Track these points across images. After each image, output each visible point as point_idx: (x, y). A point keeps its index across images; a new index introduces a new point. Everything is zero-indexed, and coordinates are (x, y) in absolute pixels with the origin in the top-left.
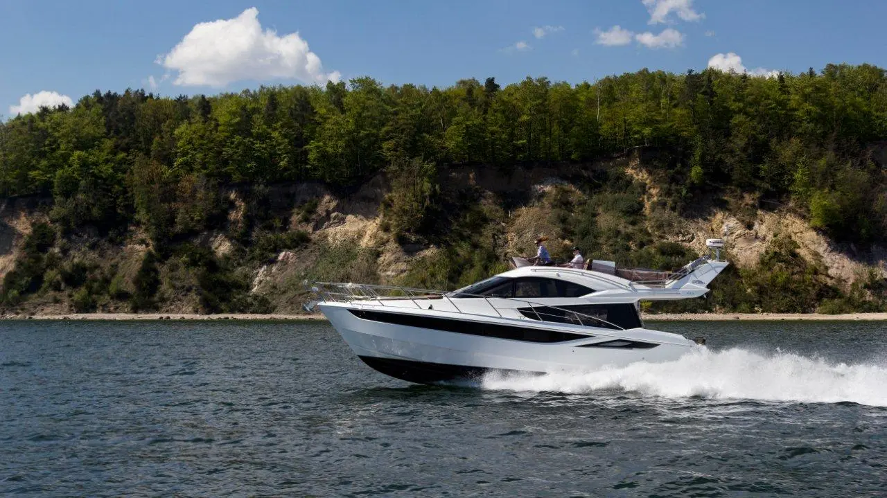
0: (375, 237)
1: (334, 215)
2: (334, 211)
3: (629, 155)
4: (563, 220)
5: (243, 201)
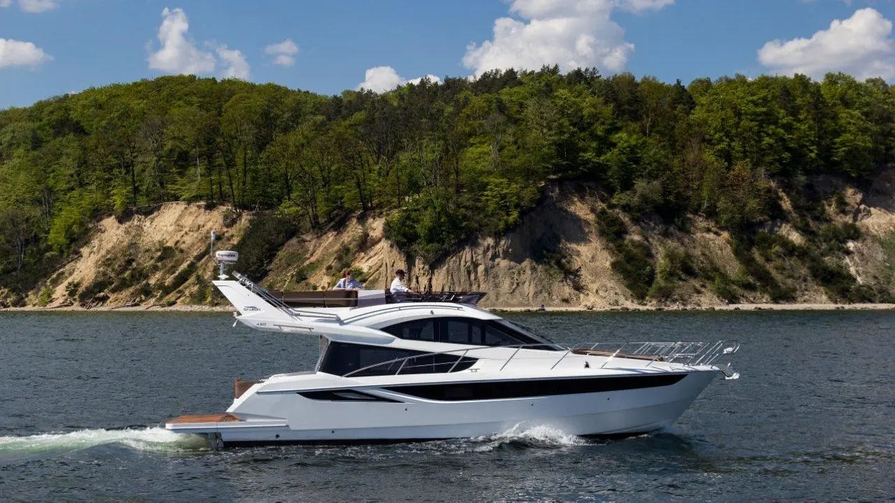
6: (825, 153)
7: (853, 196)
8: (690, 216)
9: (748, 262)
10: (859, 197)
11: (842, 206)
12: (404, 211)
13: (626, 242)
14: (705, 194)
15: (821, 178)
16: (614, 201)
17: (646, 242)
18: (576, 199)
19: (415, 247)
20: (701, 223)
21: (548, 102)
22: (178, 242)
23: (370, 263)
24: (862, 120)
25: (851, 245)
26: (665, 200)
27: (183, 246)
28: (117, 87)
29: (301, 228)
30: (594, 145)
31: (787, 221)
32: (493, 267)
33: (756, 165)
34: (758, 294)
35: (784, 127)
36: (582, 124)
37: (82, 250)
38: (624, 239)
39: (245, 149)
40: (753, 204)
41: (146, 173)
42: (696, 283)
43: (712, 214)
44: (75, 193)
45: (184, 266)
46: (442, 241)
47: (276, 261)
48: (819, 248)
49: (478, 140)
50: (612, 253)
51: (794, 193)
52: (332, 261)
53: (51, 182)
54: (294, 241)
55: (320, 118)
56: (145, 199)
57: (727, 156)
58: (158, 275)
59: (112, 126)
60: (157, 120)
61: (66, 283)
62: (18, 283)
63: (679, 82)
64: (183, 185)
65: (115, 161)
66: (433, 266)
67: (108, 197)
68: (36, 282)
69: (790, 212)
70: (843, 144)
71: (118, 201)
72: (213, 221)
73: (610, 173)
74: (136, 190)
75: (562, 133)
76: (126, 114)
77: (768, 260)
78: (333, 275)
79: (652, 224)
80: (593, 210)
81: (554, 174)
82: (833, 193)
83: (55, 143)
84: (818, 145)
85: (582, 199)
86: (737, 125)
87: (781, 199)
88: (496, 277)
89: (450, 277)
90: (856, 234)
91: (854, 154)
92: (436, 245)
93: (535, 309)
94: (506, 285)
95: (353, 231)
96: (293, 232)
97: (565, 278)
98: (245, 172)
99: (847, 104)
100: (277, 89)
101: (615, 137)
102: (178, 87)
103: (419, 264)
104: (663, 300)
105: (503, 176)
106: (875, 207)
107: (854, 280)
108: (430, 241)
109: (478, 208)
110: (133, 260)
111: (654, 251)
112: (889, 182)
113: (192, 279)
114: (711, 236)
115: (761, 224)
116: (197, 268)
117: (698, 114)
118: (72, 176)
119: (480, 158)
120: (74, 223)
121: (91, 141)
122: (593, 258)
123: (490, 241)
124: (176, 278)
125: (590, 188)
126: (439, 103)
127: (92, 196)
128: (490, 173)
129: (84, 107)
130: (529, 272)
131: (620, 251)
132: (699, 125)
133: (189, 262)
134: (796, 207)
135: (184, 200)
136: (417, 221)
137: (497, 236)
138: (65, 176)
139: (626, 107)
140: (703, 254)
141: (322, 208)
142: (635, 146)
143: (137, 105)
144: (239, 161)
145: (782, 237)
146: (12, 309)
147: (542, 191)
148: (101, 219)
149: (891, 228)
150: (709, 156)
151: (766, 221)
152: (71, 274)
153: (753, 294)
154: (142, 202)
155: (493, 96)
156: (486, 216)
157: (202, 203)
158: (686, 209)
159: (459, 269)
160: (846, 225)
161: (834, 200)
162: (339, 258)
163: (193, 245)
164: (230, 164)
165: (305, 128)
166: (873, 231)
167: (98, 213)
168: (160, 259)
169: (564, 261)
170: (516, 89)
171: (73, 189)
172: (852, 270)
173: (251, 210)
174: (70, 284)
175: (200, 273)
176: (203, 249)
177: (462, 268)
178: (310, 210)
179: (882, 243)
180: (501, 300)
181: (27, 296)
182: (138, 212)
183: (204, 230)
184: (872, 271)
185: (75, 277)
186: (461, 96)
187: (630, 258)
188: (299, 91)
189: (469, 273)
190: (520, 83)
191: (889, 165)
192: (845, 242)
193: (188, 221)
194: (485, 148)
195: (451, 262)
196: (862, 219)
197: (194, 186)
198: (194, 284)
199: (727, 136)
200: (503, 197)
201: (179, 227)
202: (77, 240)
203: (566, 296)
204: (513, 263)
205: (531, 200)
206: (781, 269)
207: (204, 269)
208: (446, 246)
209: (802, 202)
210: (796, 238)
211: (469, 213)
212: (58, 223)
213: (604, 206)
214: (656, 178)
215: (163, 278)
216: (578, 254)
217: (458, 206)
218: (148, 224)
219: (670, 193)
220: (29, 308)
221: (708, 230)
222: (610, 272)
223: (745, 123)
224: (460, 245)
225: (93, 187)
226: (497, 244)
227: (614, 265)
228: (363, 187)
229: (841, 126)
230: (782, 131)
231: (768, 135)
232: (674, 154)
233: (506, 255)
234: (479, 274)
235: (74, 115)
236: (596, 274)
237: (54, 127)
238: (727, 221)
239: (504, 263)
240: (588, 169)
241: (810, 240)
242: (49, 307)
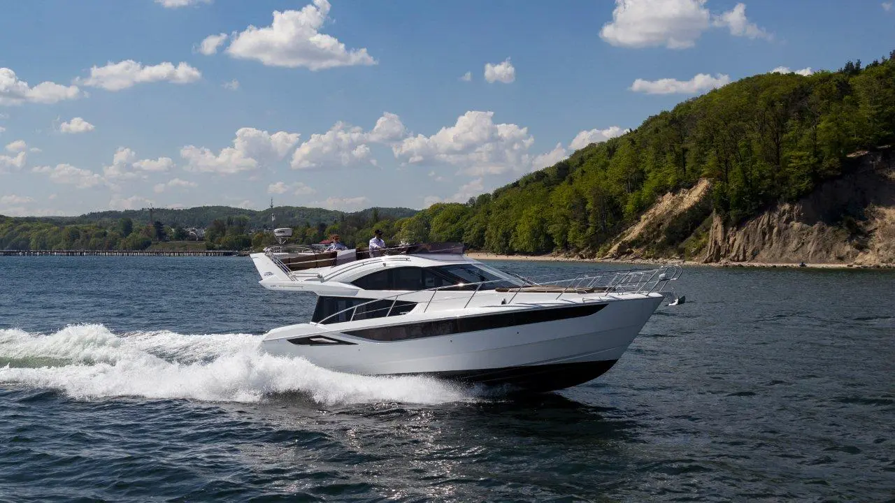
32: (787, 229)
88: (787, 237)
89: (746, 238)
94: (794, 244)
123: (787, 207)
130: (816, 233)
137: (791, 201)
159: (755, 232)
177: (759, 231)
189: (764, 234)
195: (751, 225)
204: (805, 225)
208: (747, 211)
224: (760, 211)
226: (792, 208)
233: (800, 219)
234: (773, 235)
239: (796, 225)
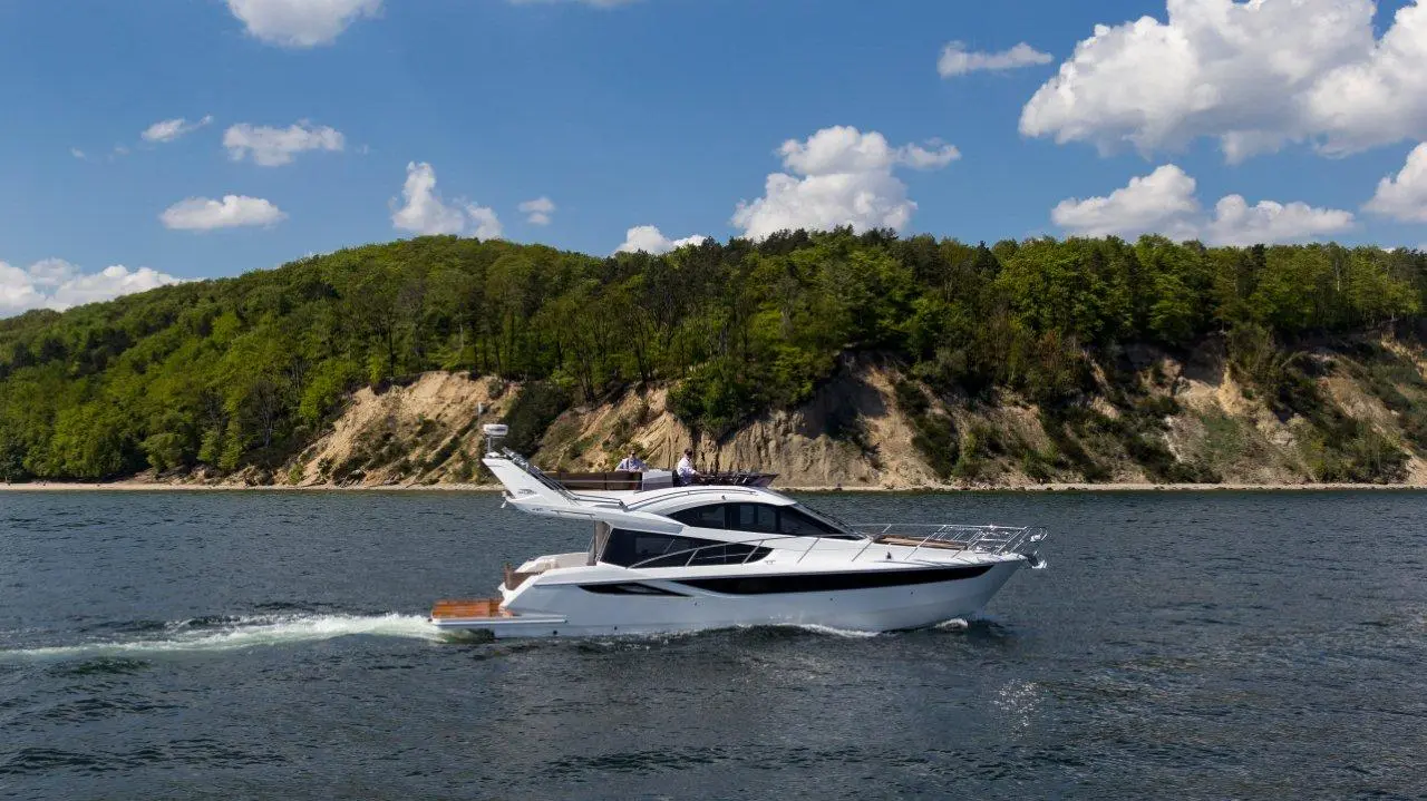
0: (1239, 403)
1: (1181, 379)
2: (1179, 376)
3: (1384, 330)
4: (1377, 392)
5: (1097, 362)
6: (1142, 320)
7: (1170, 367)
8: (997, 388)
9: (1059, 438)
10: (1177, 368)
11: (1160, 379)
12: (690, 382)
13: (927, 416)
14: (1012, 365)
15: (1136, 348)
16: (914, 372)
17: (949, 417)
18: (873, 370)
19: (700, 421)
20: (1008, 396)
21: (843, 265)
22: (439, 415)
23: (652, 437)
24: (1180, 285)
25: (1169, 420)
26: (969, 371)
27: (445, 420)
28: (371, 247)
29: (573, 399)
30: (893, 311)
31: (1101, 395)
32: (785, 442)
33: (1066, 335)
34: (1071, 473)
35: (1096, 292)
36: (879, 290)
37: (335, 423)
38: (926, 413)
39: (513, 314)
40: (1064, 375)
41: (405, 341)
42: (1004, 461)
43: (1019, 386)
44: (328, 362)
45: (447, 441)
46: (730, 415)
47: (548, 436)
48: (1135, 423)
49: (767, 305)
50: (913, 428)
51: (1108, 364)
52: (608, 436)
53: (301, 351)
54: (567, 414)
55: (594, 282)
56: (403, 369)
57: (1035, 323)
58: (419, 451)
59: (367, 290)
60: (417, 284)
61: (318, 459)
62: (265, 459)
63: (983, 244)
64: (445, 353)
65: (371, 329)
66: (721, 441)
67: (364, 367)
68: (285, 459)
69: (1103, 385)
70: (1160, 311)
71: (374, 369)
72: (478, 392)
73: (910, 341)
74: (394, 359)
75: (858, 298)
76: (382, 277)
77: (1081, 436)
78: (611, 451)
79: (956, 397)
80: (892, 382)
81: (850, 342)
82: (1149, 365)
83: (304, 309)
84: (1133, 311)
85: (880, 369)
86: (1046, 290)
87: (1094, 370)
88: (788, 453)
89: (738, 455)
90: (1174, 408)
91: (1171, 322)
92: (723, 419)
93: (831, 488)
94: (799, 463)
95: (632, 403)
96: (565, 404)
97: (863, 455)
98: (513, 340)
99: (1163, 268)
100: (545, 249)
101: (915, 303)
102: (439, 248)
103: (705, 440)
104: (969, 479)
105: (795, 344)
106: (1195, 379)
107: (1173, 458)
108: (717, 414)
109: (768, 379)
110: (390, 435)
111: (958, 426)
112: (1209, 352)
113: (456, 455)
114: (1019, 410)
115: (1073, 397)
116: (460, 443)
117: (1004, 279)
118: (324, 343)
119: (769, 325)
120: (327, 394)
121: (345, 306)
122: (892, 433)
123: (782, 415)
124: (438, 454)
125: (887, 357)
126: (724, 266)
127: (346, 365)
128: (781, 341)
129: (336, 269)
130: (824, 448)
131: (921, 426)
132: (1005, 290)
133: (451, 437)
134: (1110, 379)
135: (446, 370)
136: (702, 393)
137: (790, 409)
138: (317, 343)
139: (926, 270)
140: (1011, 430)
141: (597, 379)
142: (937, 313)
143: (394, 267)
144: (506, 327)
145: (1095, 411)
146: (260, 487)
147: (838, 361)
148: (356, 390)
149: (1212, 402)
150: (1016, 324)
151: (1077, 393)
152: (323, 449)
153: (1065, 473)
154: (400, 371)
155: (782, 259)
156: (776, 388)
157: (466, 373)
158: (991, 380)
159: (748, 446)
160: (1163, 398)
161: (1150, 372)
162: (618, 433)
163: (456, 418)
164: (496, 331)
165: (578, 292)
166: (1192, 405)
167: (352, 384)
168: (421, 433)
169: (861, 436)
170: (809, 251)
171: (325, 357)
172: (1171, 448)
173: (519, 380)
174: (322, 461)
175: (465, 448)
176: (467, 422)
177: (752, 444)
178: (584, 380)
179: (1202, 419)
180: (794, 478)
181: (276, 474)
182: (396, 383)
183: (468, 402)
184: (1192, 449)
185: (329, 453)
186: (749, 258)
187: (932, 434)
188: (569, 252)
189: (759, 449)
190: (812, 245)
191: (1209, 334)
192: (1163, 417)
193: (451, 393)
194: (774, 314)
195: (741, 436)
196: (1180, 392)
197: (457, 354)
198: (458, 461)
199: (1035, 302)
200: (796, 367)
201: (440, 398)
202: (331, 411)
203: (864, 474)
204: (806, 439)
205: (826, 371)
206: (1095, 446)
207: (469, 445)
208: (734, 419)
209: (1117, 373)
210: (1110, 412)
211: (759, 384)
212: (310, 395)
213: (903, 377)
214: (960, 346)
215: (424, 454)
216: (877, 429)
217: (747, 377)
218: (406, 395)
219: (974, 364)
220: (277, 486)
221: (1016, 404)
222: (910, 449)
223: (1055, 288)
224: (750, 420)
225: (347, 356)
226: (789, 418)
227: (915, 441)
228: (642, 355)
229: (1158, 292)
230: (1094, 297)
231: (1080, 301)
232: (979, 321)
233: (799, 430)
234: (770, 450)
235: (326, 279)
236: (896, 451)
237: (302, 291)
238: (1036, 394)
239: (796, 439)
240: (886, 337)
241: (1126, 415)
242: (301, 485)
